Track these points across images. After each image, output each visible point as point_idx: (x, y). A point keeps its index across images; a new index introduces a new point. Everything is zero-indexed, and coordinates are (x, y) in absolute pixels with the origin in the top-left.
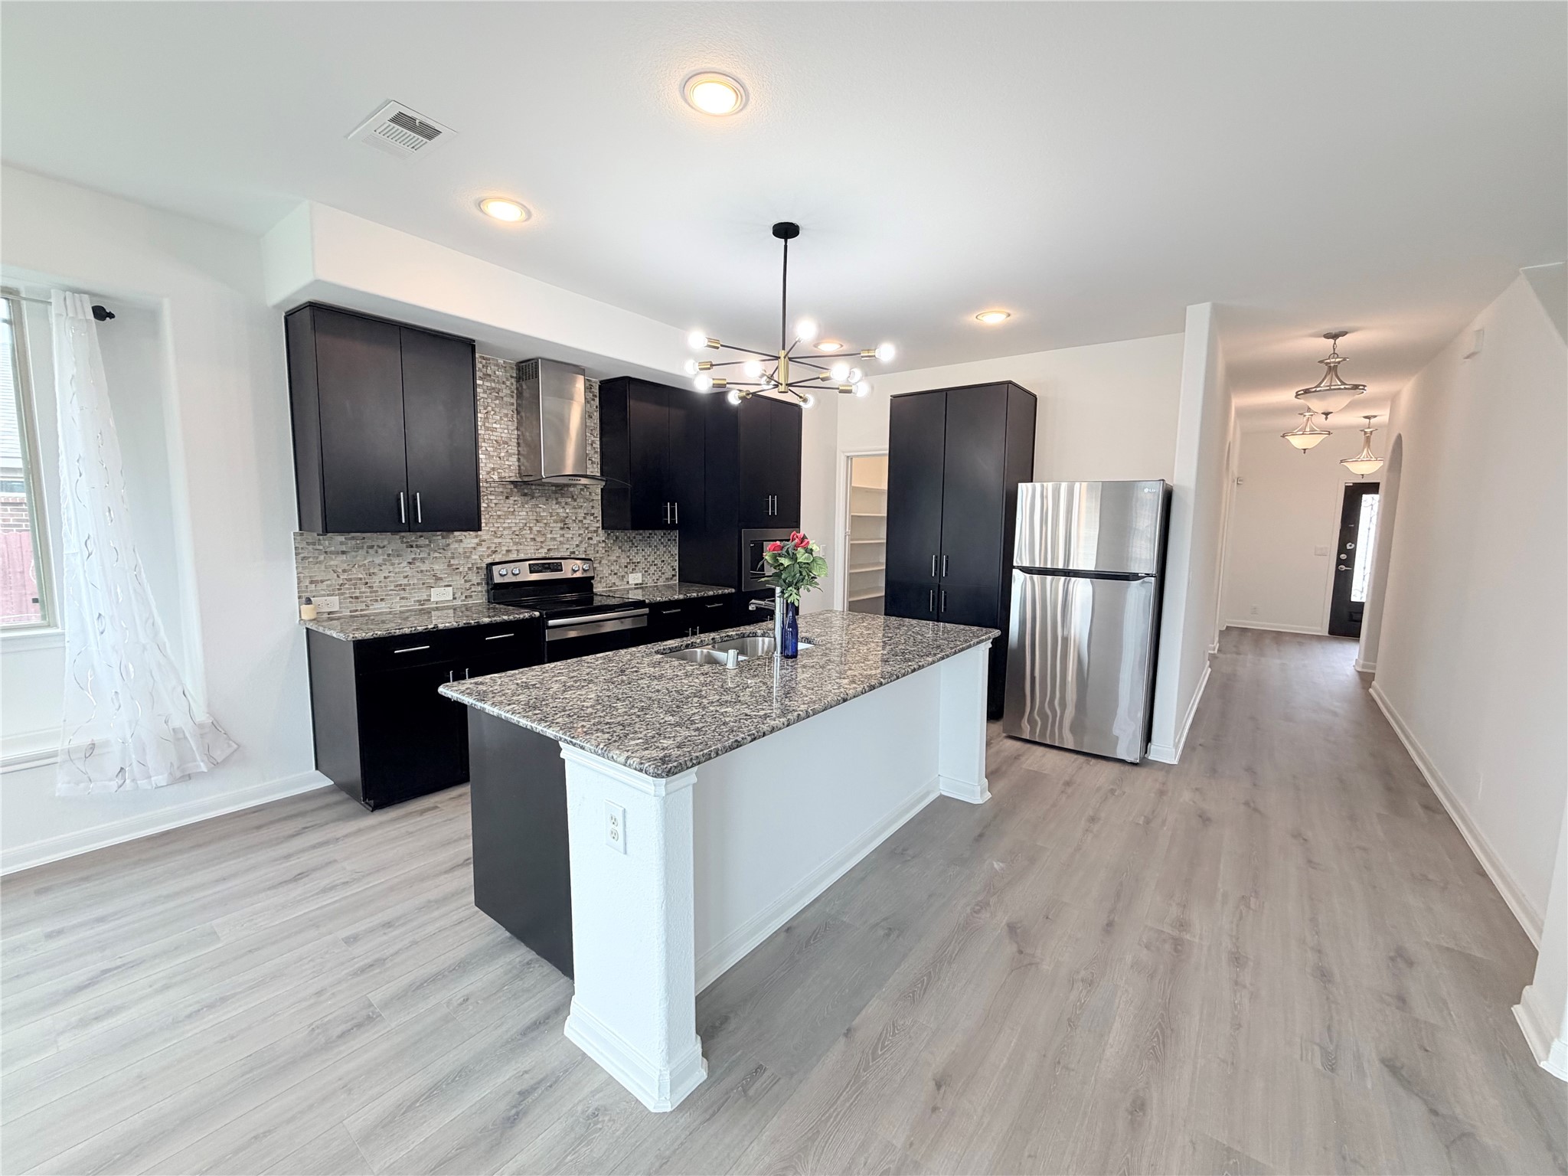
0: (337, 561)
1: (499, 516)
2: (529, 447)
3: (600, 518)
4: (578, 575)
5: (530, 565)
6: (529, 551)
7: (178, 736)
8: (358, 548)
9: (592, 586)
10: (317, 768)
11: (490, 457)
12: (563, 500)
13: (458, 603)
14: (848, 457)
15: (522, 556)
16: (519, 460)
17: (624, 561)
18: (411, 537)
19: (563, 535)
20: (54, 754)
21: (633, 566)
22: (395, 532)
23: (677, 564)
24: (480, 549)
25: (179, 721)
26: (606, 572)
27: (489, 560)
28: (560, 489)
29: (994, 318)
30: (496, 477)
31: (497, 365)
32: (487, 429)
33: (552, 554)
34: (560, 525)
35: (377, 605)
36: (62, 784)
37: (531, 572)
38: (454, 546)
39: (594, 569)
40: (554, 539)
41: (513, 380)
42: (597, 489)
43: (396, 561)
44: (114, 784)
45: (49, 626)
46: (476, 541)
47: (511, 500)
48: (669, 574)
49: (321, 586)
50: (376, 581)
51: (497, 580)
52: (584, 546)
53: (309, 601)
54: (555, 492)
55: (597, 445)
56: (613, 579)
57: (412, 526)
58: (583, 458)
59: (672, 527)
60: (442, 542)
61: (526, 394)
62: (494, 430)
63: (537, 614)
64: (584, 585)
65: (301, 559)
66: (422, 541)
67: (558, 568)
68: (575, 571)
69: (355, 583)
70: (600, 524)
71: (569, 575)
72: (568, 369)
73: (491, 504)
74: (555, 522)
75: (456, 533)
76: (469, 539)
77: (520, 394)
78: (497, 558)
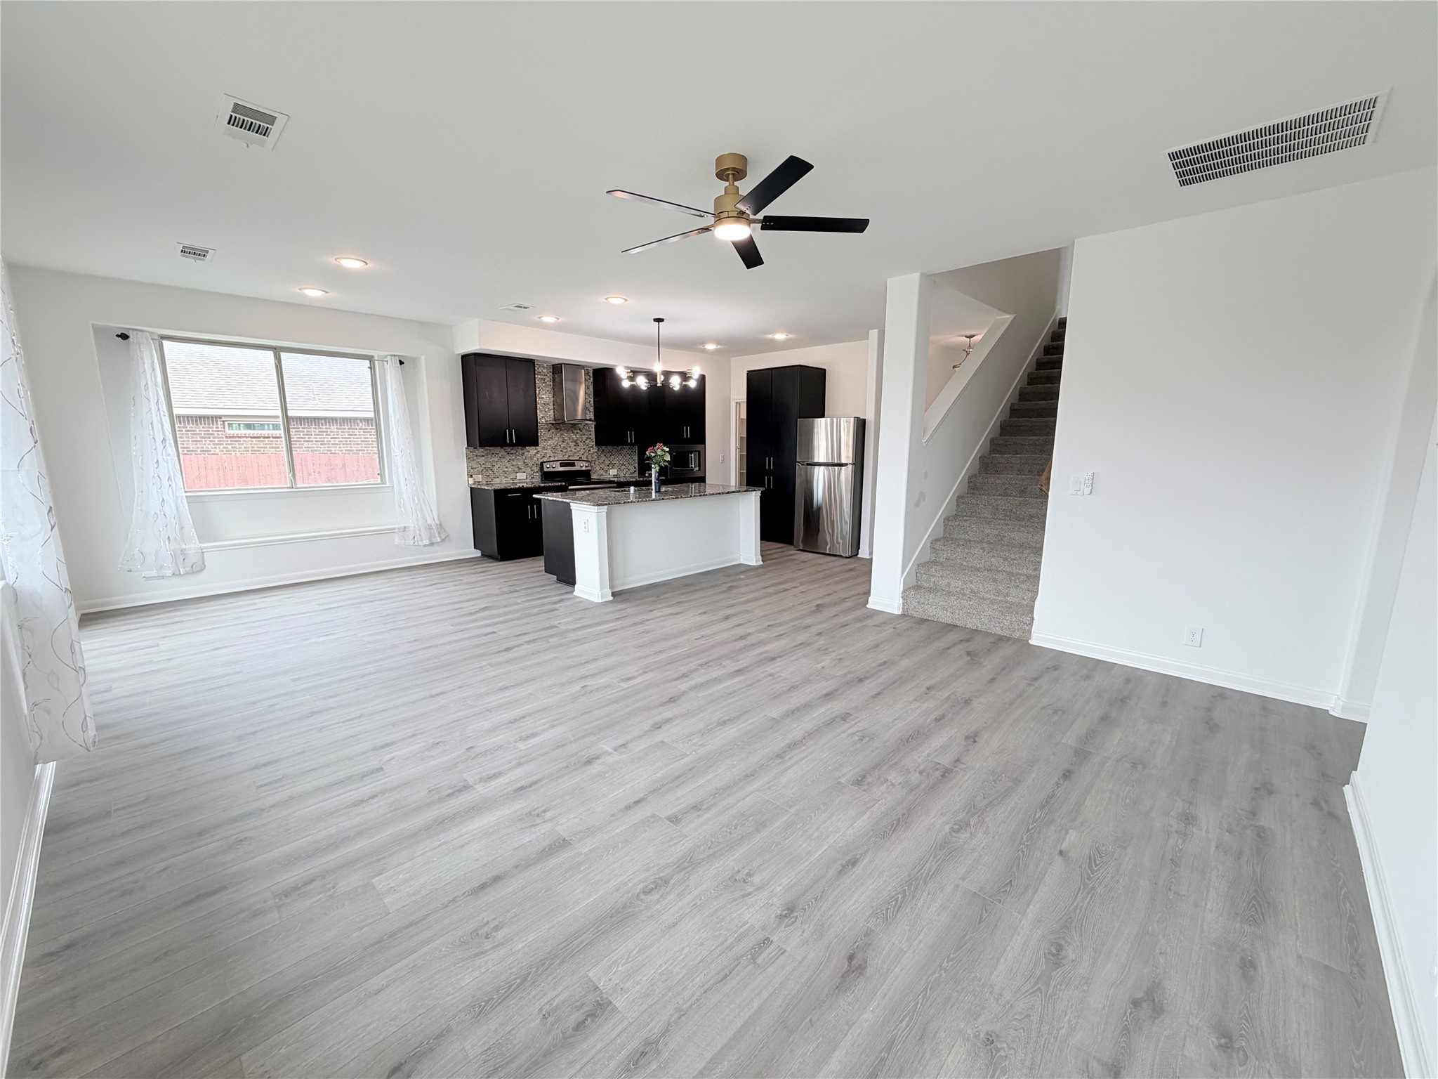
0: (481, 460)
1: (546, 440)
2: (559, 406)
3: (594, 440)
4: (584, 468)
5: (560, 463)
6: (560, 457)
7: (429, 528)
8: (487, 454)
9: (590, 475)
10: (475, 548)
11: (541, 411)
12: (575, 431)
13: (528, 480)
14: (737, 403)
15: (556, 459)
16: (554, 412)
17: (607, 463)
18: (509, 449)
19: (575, 449)
20: (394, 529)
21: (611, 465)
22: (502, 447)
23: (637, 465)
24: (537, 455)
25: (430, 522)
26: (598, 468)
27: (542, 461)
28: (574, 426)
29: (780, 337)
30: (544, 421)
31: (543, 367)
32: (540, 398)
33: (570, 458)
34: (574, 444)
35: (495, 480)
36: (397, 540)
37: (561, 466)
38: (526, 453)
39: (592, 466)
40: (571, 451)
41: (551, 374)
42: (593, 425)
43: (503, 460)
44: (412, 542)
45: (383, 484)
46: (535, 451)
47: (551, 432)
48: (633, 470)
49: (476, 470)
50: (495, 469)
51: (546, 470)
52: (586, 454)
53: (471, 476)
54: (572, 427)
55: (592, 402)
56: (602, 472)
57: (511, 445)
58: (585, 409)
59: (631, 444)
60: (521, 452)
61: (557, 380)
62: (543, 398)
63: (564, 484)
64: (587, 474)
65: (468, 459)
66: (513, 451)
67: (573, 465)
68: (581, 467)
69: (487, 469)
70: (594, 443)
71: (579, 469)
72: (576, 367)
73: (542, 433)
74: (572, 442)
75: (527, 448)
76: (532, 451)
77: (554, 381)
78: (545, 459)
